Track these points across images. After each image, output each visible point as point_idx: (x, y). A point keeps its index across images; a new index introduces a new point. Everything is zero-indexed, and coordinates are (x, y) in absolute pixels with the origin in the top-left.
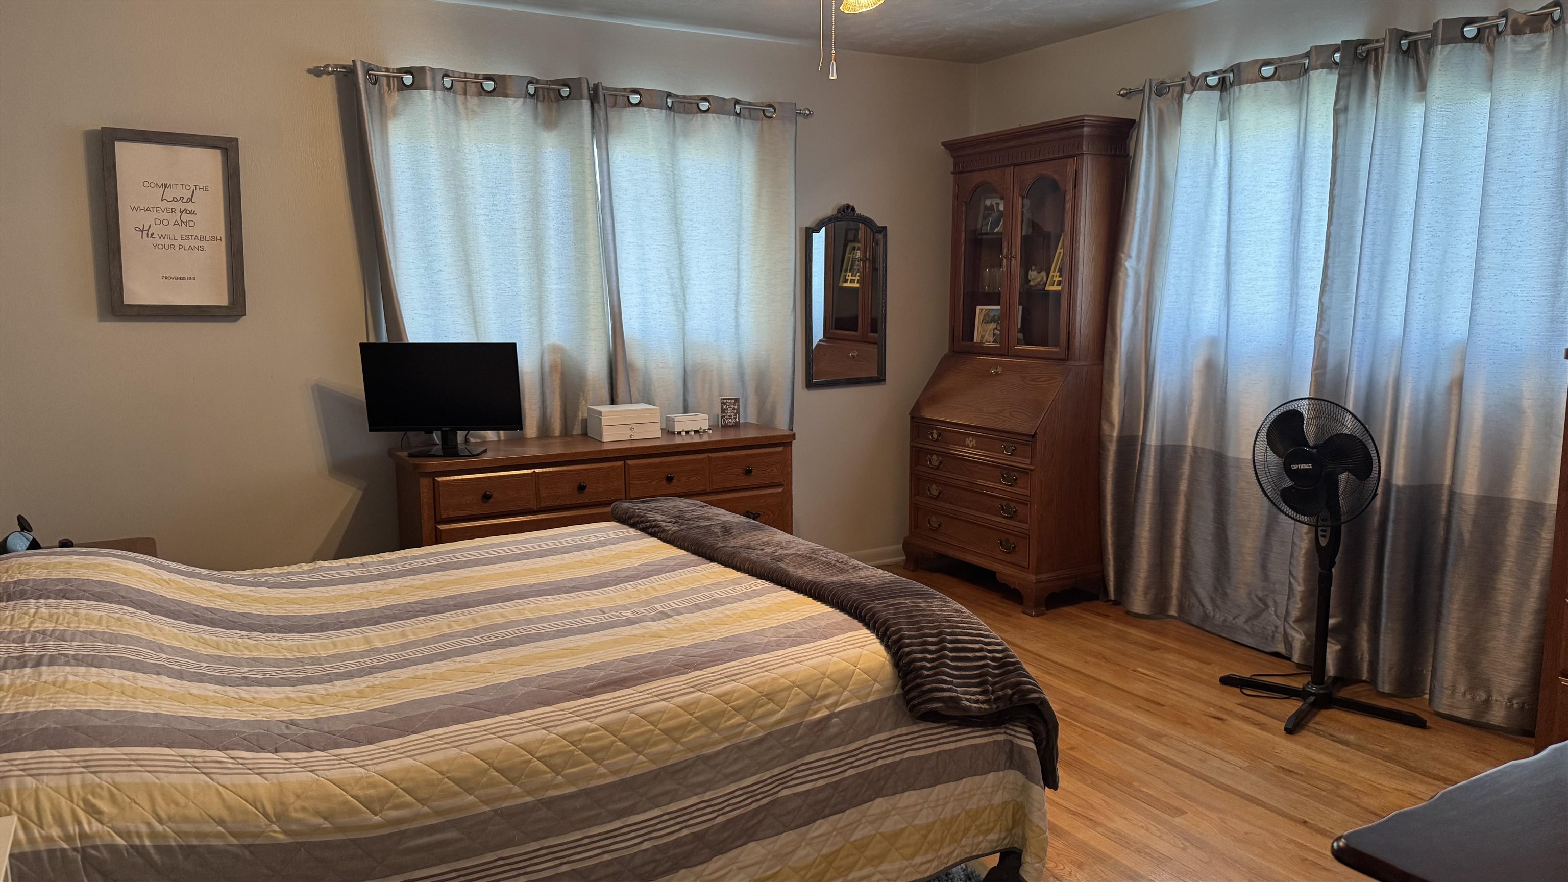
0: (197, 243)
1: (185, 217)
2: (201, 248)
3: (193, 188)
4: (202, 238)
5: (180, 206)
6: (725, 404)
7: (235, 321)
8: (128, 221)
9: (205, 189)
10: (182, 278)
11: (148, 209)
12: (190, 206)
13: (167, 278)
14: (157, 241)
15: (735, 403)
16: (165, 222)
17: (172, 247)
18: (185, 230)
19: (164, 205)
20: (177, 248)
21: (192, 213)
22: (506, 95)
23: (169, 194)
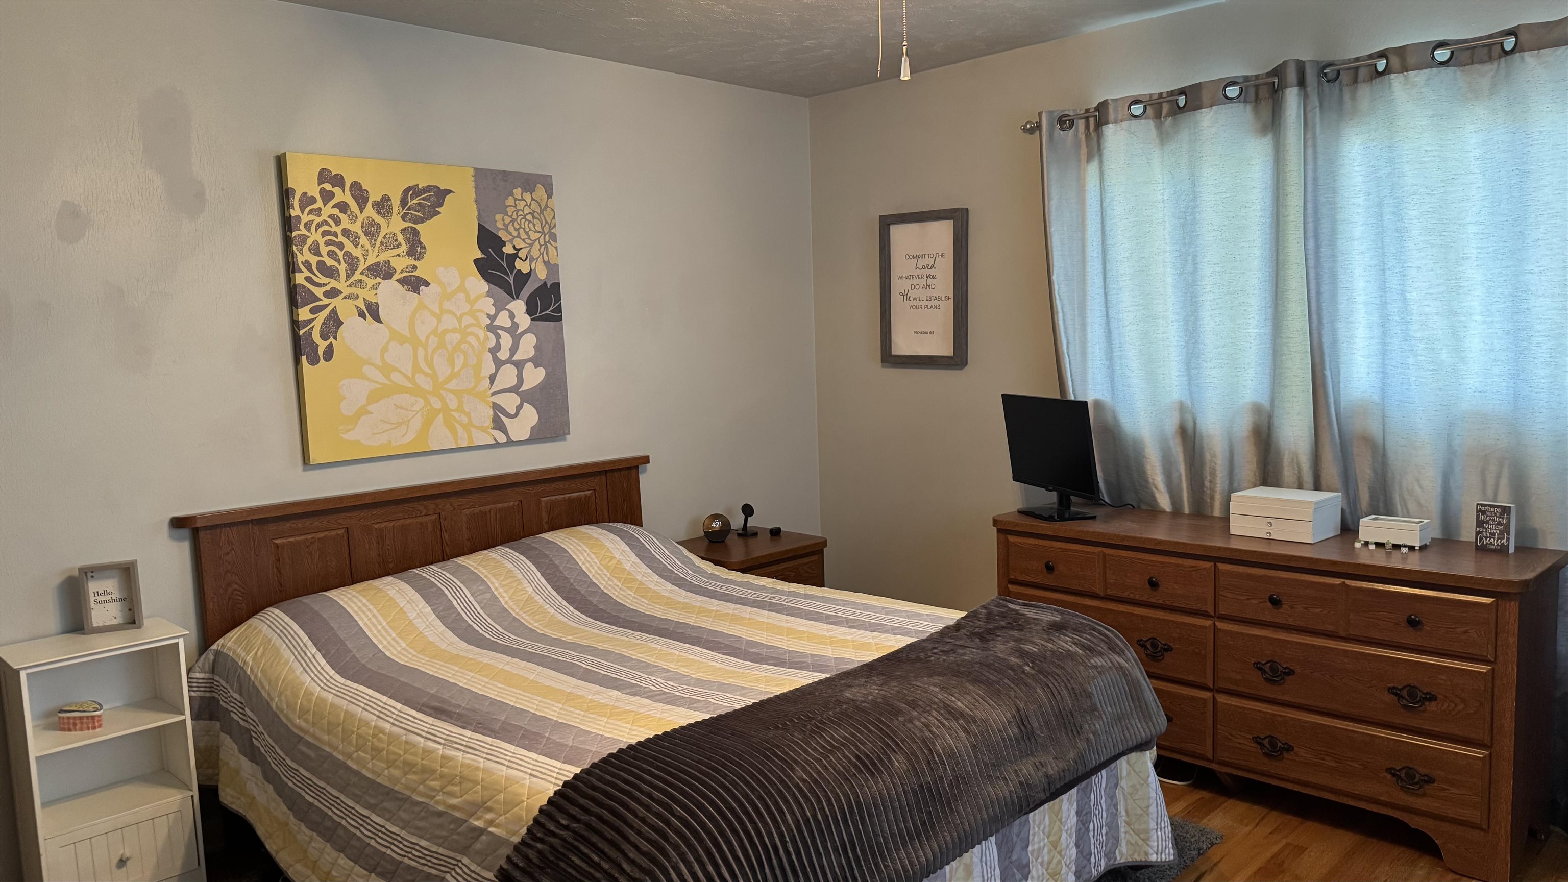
0: (935, 303)
1: (930, 281)
2: (938, 307)
3: (935, 255)
4: (938, 299)
5: (926, 272)
6: (1483, 513)
7: (961, 369)
8: (897, 287)
9: (942, 256)
10: (926, 333)
11: (907, 278)
12: (932, 272)
13: (917, 333)
14: (912, 303)
15: (1502, 514)
16: (917, 287)
17: (920, 307)
18: (929, 293)
19: (918, 272)
20: (923, 307)
21: (934, 277)
22: (1199, 107)
23: (922, 262)
